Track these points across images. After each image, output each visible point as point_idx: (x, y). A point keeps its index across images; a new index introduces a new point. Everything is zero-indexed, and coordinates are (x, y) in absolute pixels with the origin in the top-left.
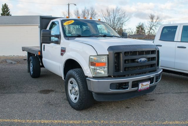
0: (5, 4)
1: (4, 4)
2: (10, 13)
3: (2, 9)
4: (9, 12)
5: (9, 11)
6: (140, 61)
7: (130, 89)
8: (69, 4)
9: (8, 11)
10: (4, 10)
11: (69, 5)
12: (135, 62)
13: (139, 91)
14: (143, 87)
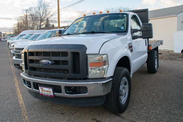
13: (40, 95)
14: (44, 92)
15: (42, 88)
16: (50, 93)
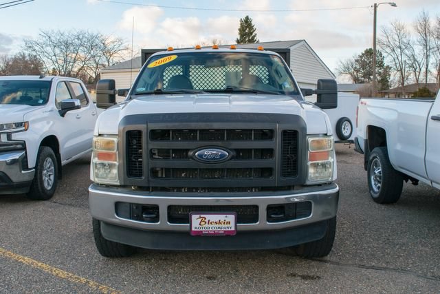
0: (247, 18)
1: (243, 18)
2: (257, 38)
3: (240, 30)
4: (255, 36)
5: (254, 34)
6: (200, 156)
7: (163, 223)
8: (375, 4)
9: (251, 34)
10: (245, 31)
11: (376, 6)
12: (187, 157)
13: (192, 234)
14: (207, 225)
15: (202, 216)
16: (228, 225)
